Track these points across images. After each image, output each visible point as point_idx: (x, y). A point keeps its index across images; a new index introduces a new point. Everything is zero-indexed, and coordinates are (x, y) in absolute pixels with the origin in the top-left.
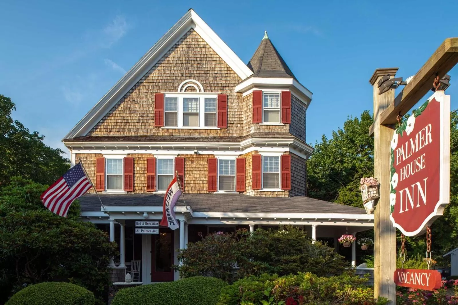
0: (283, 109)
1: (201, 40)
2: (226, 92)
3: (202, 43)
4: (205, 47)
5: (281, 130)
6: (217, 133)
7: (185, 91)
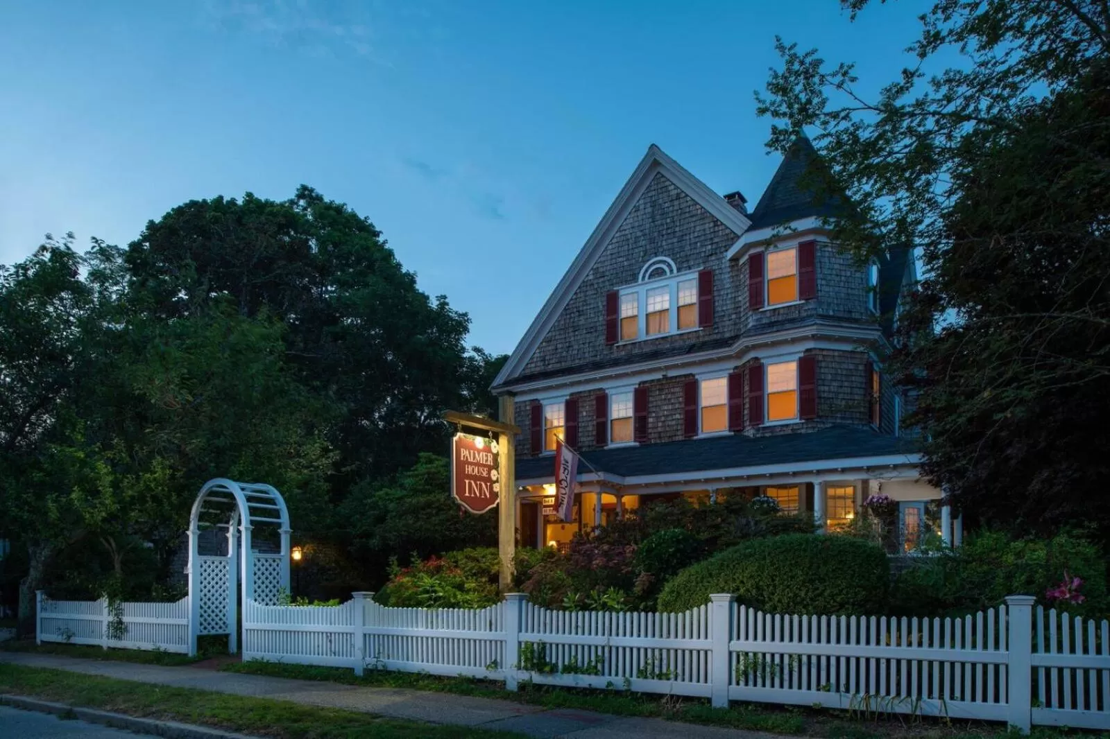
0: (801, 274)
1: (673, 187)
2: (713, 264)
3: (674, 192)
4: (678, 197)
5: (799, 312)
6: (698, 337)
7: (649, 278)
